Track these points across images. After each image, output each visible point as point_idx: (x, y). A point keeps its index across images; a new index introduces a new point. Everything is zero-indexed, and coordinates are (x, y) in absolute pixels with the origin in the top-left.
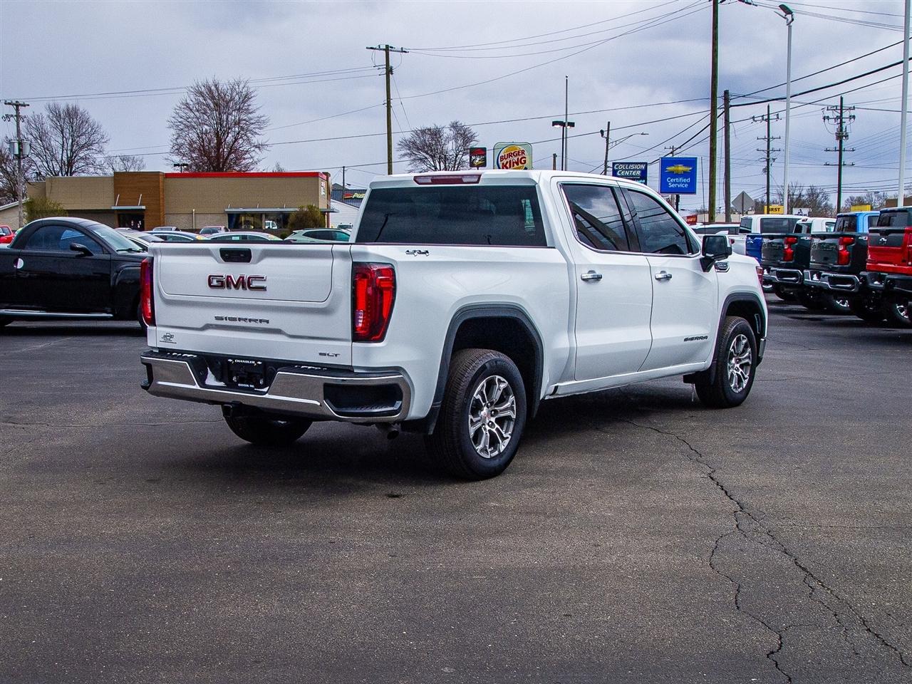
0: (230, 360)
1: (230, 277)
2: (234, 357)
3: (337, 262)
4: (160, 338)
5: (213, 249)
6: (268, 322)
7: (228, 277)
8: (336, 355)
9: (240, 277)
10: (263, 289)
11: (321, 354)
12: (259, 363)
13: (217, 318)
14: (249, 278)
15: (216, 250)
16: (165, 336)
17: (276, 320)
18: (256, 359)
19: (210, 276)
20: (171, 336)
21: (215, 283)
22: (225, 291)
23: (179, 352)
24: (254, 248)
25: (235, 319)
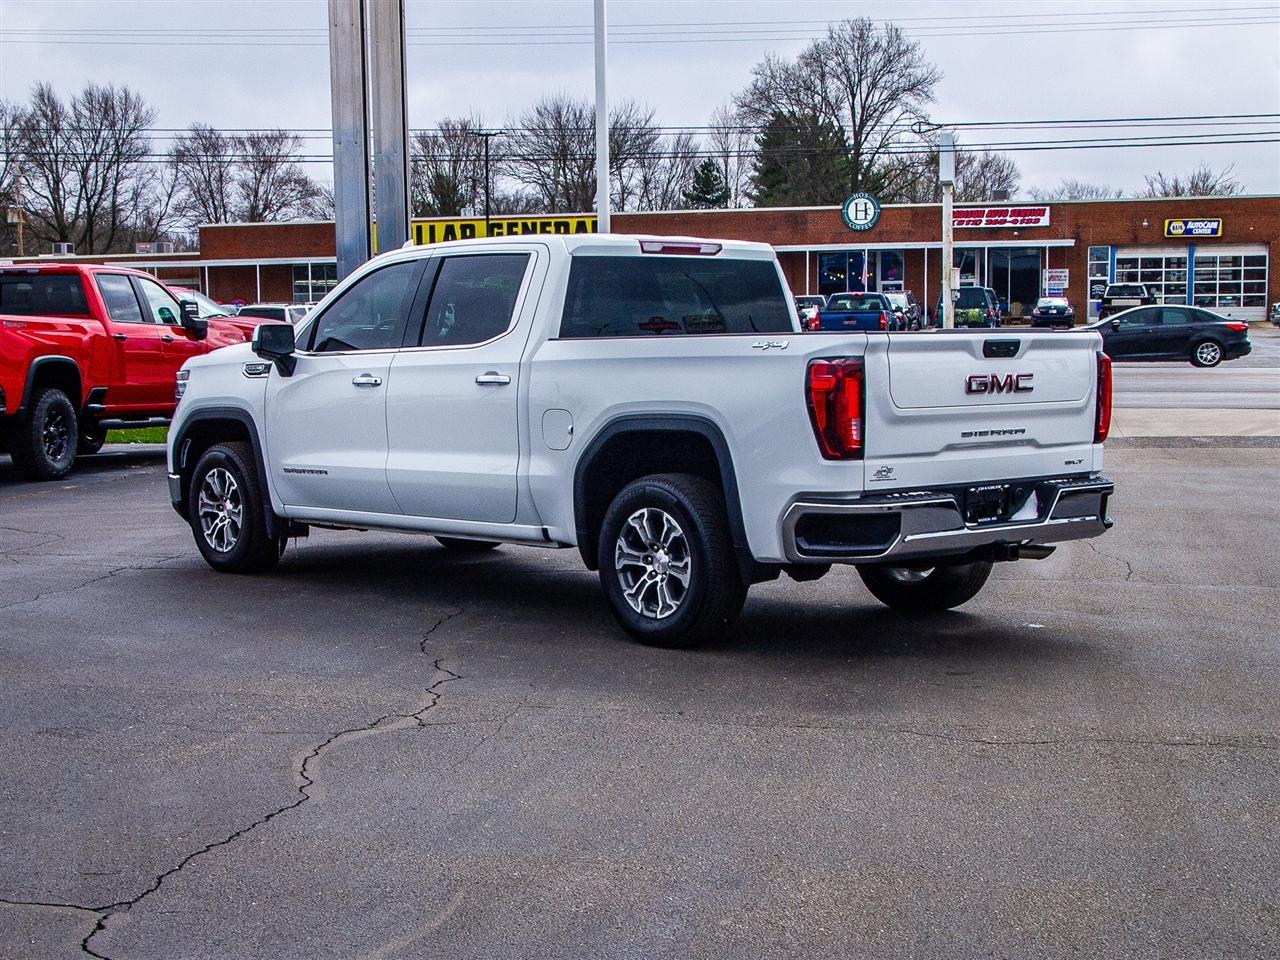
0: (973, 490)
1: (996, 377)
2: (977, 485)
4: (870, 475)
5: (973, 342)
6: (1023, 431)
7: (992, 377)
8: (1080, 462)
9: (1008, 376)
10: (1031, 389)
11: (1067, 463)
12: (1006, 486)
13: (964, 435)
14: (1018, 377)
15: (980, 342)
16: (879, 472)
17: (1034, 429)
18: (1002, 482)
19: (970, 379)
20: (889, 470)
21: (974, 385)
22: (986, 397)
23: (900, 491)
24: (1026, 337)
25: (986, 433)
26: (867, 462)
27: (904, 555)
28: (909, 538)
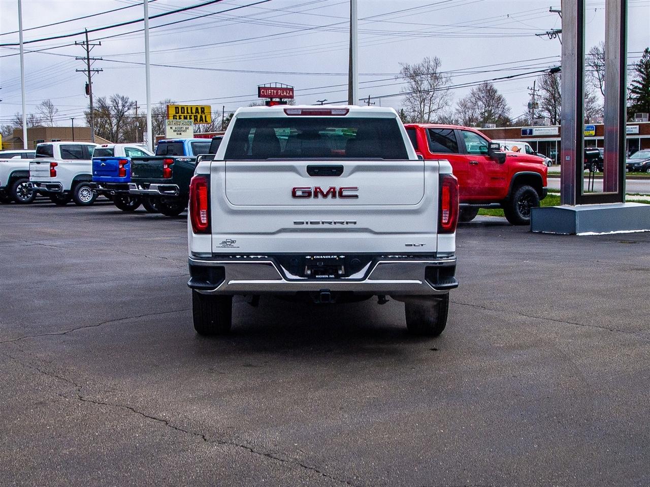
0: (308, 257)
1: (319, 188)
2: (312, 255)
3: (427, 174)
4: (217, 244)
5: (298, 166)
6: (355, 223)
7: (316, 188)
8: (422, 245)
9: (331, 188)
10: (356, 196)
11: (406, 245)
12: (342, 257)
13: (295, 223)
14: (341, 189)
15: (304, 166)
16: (224, 242)
17: (363, 221)
18: (338, 254)
19: (294, 189)
20: (233, 242)
21: (299, 193)
22: (312, 200)
23: (242, 255)
24: (347, 164)
25: (318, 223)
26: (214, 236)
27: (228, 292)
28: (231, 282)
